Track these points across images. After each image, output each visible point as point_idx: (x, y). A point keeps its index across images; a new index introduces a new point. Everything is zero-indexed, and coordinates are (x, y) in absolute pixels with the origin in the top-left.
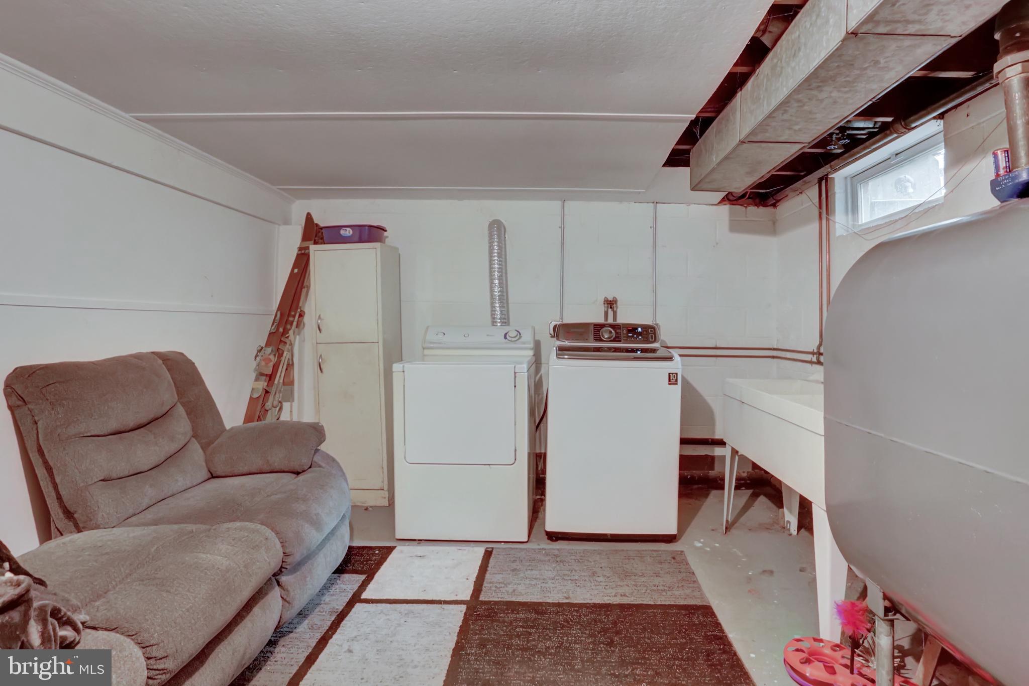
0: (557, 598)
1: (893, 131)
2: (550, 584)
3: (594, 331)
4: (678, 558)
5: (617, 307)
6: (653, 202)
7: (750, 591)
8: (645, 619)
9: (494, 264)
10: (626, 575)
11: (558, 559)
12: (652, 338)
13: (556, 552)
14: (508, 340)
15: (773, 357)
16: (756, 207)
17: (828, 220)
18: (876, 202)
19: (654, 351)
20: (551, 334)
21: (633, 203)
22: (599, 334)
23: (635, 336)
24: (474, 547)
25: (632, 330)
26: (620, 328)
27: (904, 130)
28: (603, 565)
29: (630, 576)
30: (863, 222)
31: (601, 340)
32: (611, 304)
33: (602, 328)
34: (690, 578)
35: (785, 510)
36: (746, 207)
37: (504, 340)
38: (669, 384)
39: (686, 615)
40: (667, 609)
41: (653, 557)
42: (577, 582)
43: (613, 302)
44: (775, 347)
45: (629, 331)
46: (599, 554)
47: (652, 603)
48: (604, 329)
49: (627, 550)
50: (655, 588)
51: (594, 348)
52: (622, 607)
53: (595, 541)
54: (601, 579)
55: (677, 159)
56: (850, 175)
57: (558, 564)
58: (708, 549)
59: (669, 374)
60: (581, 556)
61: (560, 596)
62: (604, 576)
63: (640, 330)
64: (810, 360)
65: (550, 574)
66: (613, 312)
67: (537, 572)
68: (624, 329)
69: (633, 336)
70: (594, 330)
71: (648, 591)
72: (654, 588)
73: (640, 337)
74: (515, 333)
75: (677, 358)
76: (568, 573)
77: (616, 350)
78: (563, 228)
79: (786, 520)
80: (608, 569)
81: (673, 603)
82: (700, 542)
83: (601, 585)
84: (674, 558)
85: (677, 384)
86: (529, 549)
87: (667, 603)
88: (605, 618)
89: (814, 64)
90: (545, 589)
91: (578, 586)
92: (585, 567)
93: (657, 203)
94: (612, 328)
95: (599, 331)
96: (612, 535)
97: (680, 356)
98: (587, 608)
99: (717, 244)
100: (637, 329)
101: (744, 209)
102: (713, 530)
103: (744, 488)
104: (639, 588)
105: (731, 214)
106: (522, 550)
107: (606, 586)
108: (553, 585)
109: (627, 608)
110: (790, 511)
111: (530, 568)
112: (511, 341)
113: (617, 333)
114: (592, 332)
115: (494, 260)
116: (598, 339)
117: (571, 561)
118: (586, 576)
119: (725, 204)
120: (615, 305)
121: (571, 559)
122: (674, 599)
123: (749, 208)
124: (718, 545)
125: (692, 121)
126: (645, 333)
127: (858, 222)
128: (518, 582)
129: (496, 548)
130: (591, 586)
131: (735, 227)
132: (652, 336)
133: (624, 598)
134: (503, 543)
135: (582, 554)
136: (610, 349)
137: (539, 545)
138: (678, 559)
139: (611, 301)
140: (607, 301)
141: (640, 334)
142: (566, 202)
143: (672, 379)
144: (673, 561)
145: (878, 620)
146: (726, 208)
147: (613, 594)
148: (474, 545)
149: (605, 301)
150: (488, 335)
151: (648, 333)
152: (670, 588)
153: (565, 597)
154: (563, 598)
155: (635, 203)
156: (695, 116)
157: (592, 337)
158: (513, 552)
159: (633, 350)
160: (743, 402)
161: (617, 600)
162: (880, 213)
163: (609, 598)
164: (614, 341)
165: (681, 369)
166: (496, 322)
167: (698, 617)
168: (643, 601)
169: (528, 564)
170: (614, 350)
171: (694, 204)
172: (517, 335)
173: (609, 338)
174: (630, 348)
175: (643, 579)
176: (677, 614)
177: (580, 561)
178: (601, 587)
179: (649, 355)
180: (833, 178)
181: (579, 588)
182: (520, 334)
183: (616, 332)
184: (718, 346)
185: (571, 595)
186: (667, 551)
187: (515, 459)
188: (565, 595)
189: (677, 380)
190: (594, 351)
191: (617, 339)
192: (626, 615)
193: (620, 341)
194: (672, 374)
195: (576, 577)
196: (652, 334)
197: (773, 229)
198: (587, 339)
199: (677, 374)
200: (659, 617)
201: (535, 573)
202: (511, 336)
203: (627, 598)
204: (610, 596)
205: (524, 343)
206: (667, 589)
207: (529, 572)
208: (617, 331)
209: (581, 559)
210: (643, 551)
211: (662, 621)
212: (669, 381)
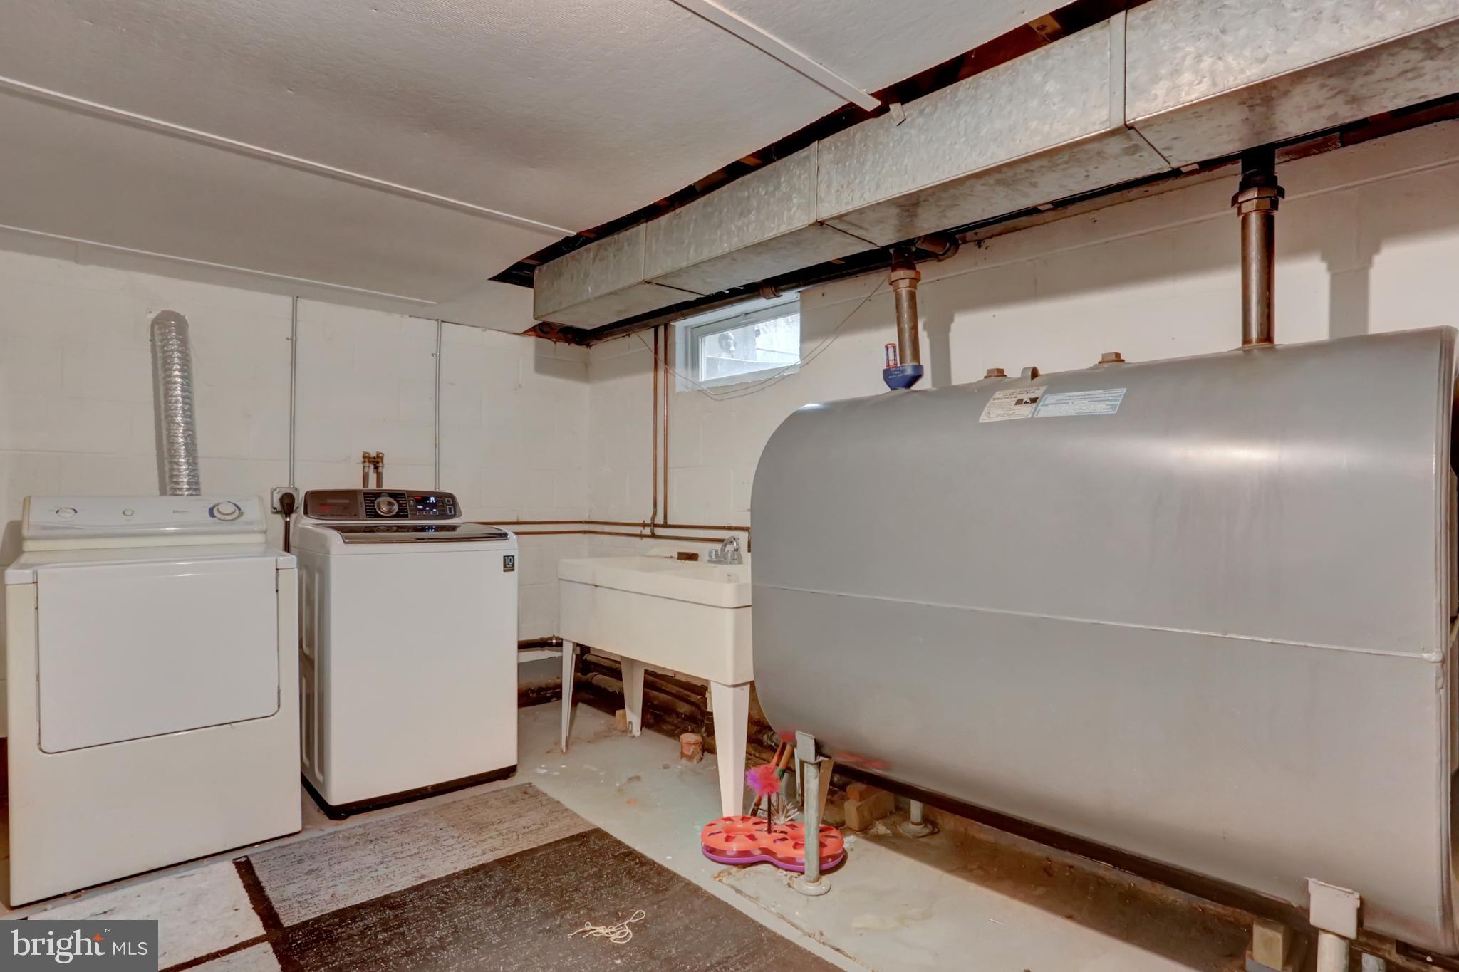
0: (408, 882)
1: (761, 294)
2: (382, 870)
3: (365, 503)
4: (530, 791)
5: (383, 467)
6: (437, 320)
7: (629, 802)
8: (538, 865)
9: (175, 390)
10: (480, 827)
11: (369, 838)
12: (450, 512)
13: (361, 831)
14: (219, 519)
15: (585, 532)
16: (567, 344)
17: (666, 371)
18: (720, 359)
19: (453, 528)
20: (275, 508)
21: (407, 316)
22: (374, 506)
23: (428, 509)
24: (208, 865)
25: (422, 499)
26: (405, 498)
27: (773, 296)
28: (441, 825)
29: (486, 827)
30: (703, 380)
31: (378, 516)
32: (375, 462)
33: (377, 498)
34: (557, 808)
35: (627, 708)
36: (555, 342)
37: (211, 519)
38: (505, 571)
39: (581, 845)
40: (556, 846)
41: (499, 799)
42: (420, 855)
43: (379, 460)
44: (587, 519)
45: (418, 502)
46: (424, 815)
47: (535, 846)
48: (380, 499)
49: (461, 800)
50: (527, 830)
51: (366, 527)
52: (502, 862)
53: (406, 802)
54: (450, 842)
55: (519, 274)
56: (691, 326)
57: (374, 843)
58: (557, 773)
59: (504, 557)
60: (402, 825)
61: (410, 878)
62: (453, 837)
63: (432, 499)
64: (639, 533)
65: (370, 860)
66: (376, 474)
67: (349, 864)
68: (410, 498)
69: (424, 509)
70: (365, 500)
71: (520, 836)
72: (524, 830)
73: (435, 510)
74: (231, 508)
75: (512, 537)
76: (400, 849)
77: (400, 528)
78: (293, 340)
79: (628, 720)
80: (452, 828)
81: (557, 839)
82: (542, 768)
83: (456, 849)
84: (526, 793)
85: (513, 570)
86: (311, 839)
87: (551, 841)
88: (490, 880)
89: (771, 234)
90: (379, 878)
91: (426, 859)
92: (419, 835)
93: (442, 321)
94: (392, 498)
95: (373, 502)
96: (433, 787)
97: (516, 533)
98: (458, 878)
99: (520, 386)
100: (429, 498)
101: (553, 343)
102: (548, 752)
103: (555, 699)
104: (507, 836)
105: (537, 347)
106: (301, 843)
107: (464, 846)
108: (387, 871)
109: (510, 861)
110: (632, 709)
111: (335, 861)
112: (225, 520)
113: (400, 505)
114: (361, 504)
115: (175, 383)
116: (374, 514)
117: (390, 835)
118: (428, 845)
119: (530, 335)
120: (381, 464)
121: (390, 832)
122: (556, 834)
123: (558, 343)
124: (564, 766)
125: (568, 237)
126: (440, 504)
127: (698, 378)
128: (331, 884)
129: (253, 855)
130: (443, 854)
131: (542, 366)
132: (450, 509)
133: (496, 852)
134: (257, 846)
135: (401, 822)
136: (389, 528)
137: (322, 830)
138: (527, 791)
139: (374, 458)
140: (369, 457)
141: (433, 506)
142: (299, 299)
143: (508, 564)
144: (526, 796)
145: (807, 767)
146: (532, 340)
147: (480, 852)
148: (208, 862)
149: (364, 457)
150: (175, 512)
151: (444, 504)
152: (544, 825)
153: (417, 877)
154: (414, 879)
155: (410, 316)
156: (575, 234)
157: (363, 511)
158: (284, 851)
159: (423, 529)
160: (596, 586)
161: (488, 858)
162: (722, 373)
163: (478, 858)
164: (397, 516)
165: (517, 550)
166: (180, 489)
167: (595, 843)
168: (523, 847)
169: (327, 858)
170: (395, 528)
171: (492, 330)
172: (234, 512)
173: (390, 511)
174: (419, 526)
175: (506, 825)
176: (570, 847)
177: (405, 830)
178: (458, 851)
179: (448, 534)
180: (674, 326)
181: (428, 861)
182: (239, 509)
183: (398, 503)
184: (521, 519)
185: (424, 872)
186: (512, 787)
187: (279, 706)
188: (416, 875)
189: (513, 565)
190: (364, 531)
191: (401, 514)
192: (514, 868)
193: (407, 516)
194: (508, 556)
195: (416, 851)
196: (449, 505)
197: (585, 373)
198: (355, 515)
199: (513, 556)
200: (552, 857)
201: (348, 865)
202: (221, 510)
203: (499, 851)
204: (477, 856)
205: (251, 523)
206: (541, 826)
207: (337, 867)
208: (401, 502)
209: (404, 828)
210: (482, 795)
211: (559, 860)
212: (505, 566)
